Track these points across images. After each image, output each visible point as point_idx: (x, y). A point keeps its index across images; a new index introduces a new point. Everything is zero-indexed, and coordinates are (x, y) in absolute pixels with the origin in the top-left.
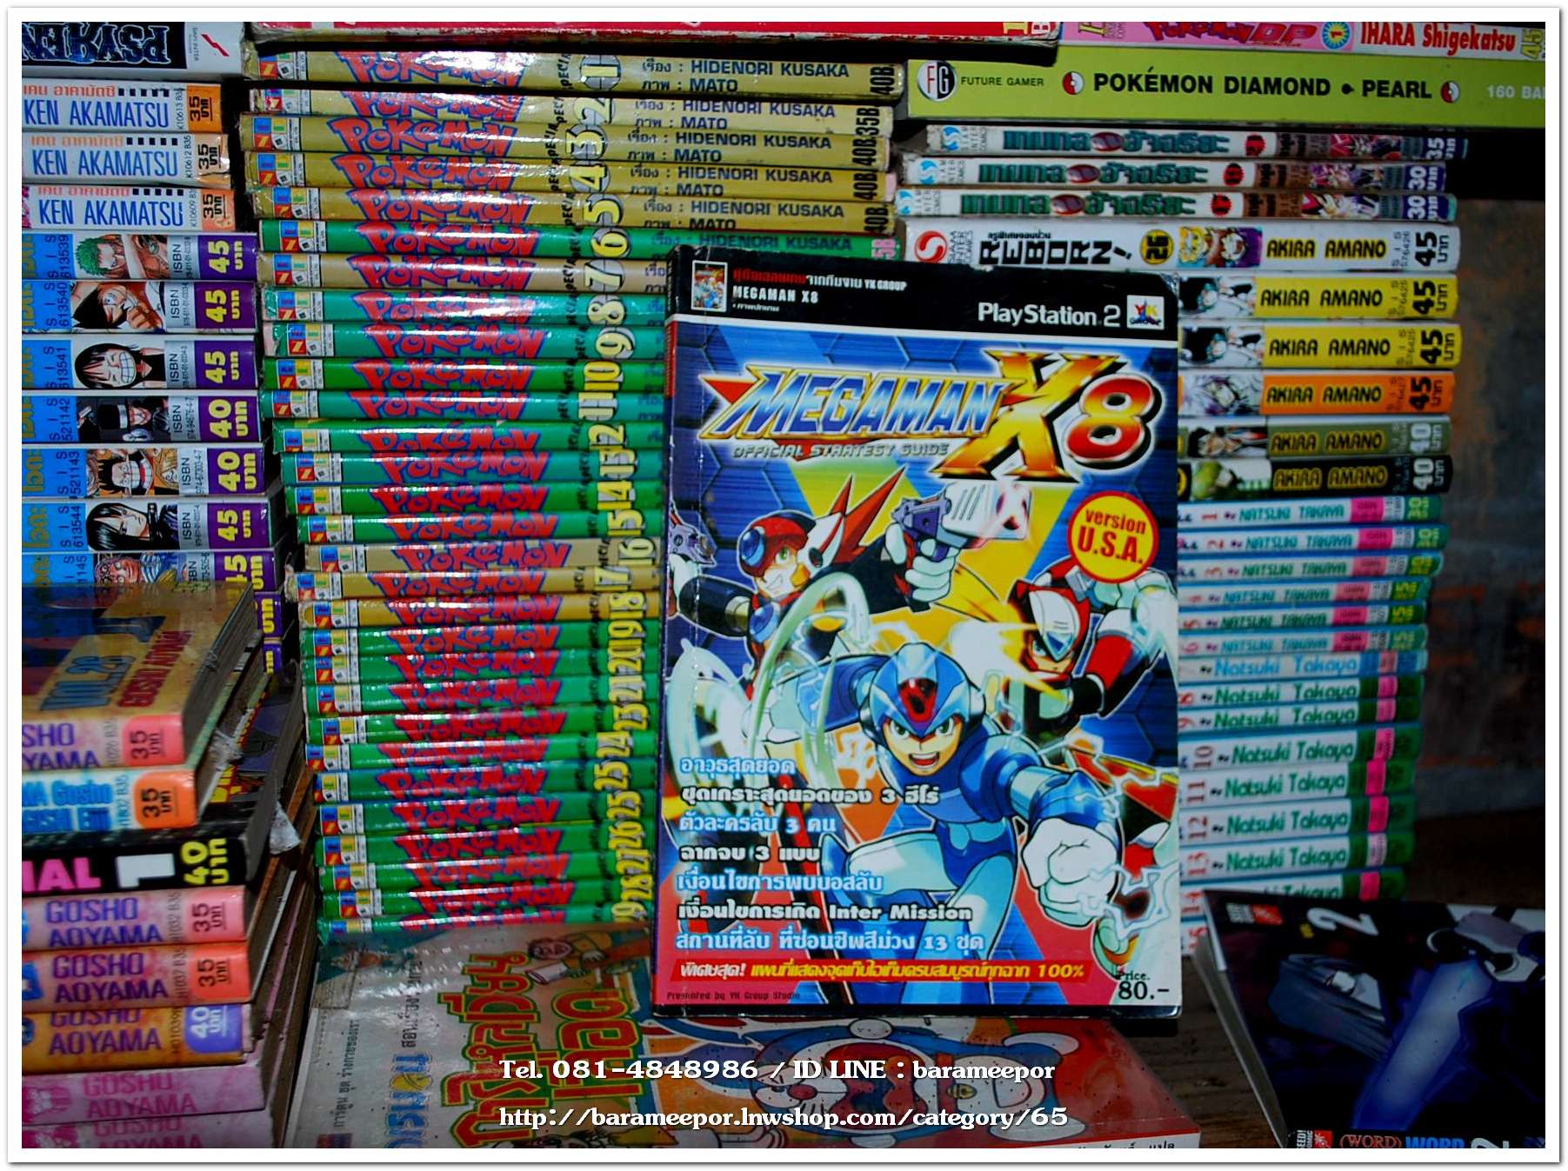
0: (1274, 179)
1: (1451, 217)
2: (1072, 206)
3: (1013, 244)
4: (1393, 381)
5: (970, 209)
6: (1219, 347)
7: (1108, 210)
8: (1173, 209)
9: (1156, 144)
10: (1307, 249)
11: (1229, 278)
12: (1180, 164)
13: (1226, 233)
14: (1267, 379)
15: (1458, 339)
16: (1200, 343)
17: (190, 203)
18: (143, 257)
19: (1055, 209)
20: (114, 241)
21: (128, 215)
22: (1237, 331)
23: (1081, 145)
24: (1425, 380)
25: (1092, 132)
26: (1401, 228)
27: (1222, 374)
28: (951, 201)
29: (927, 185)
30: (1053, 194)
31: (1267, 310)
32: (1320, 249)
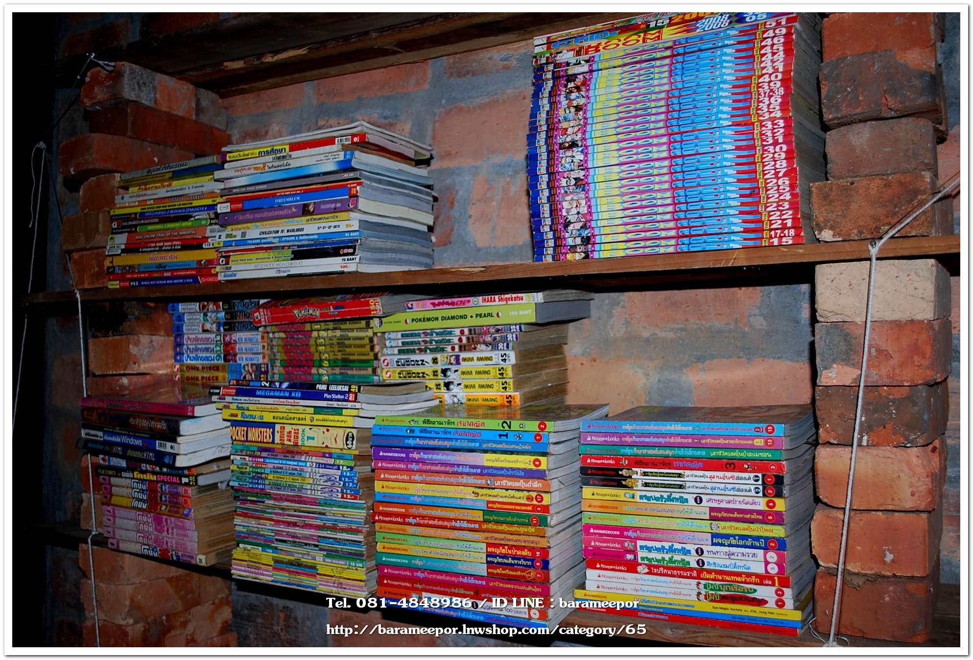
0: (471, 340)
1: (510, 348)
2: (421, 350)
3: (403, 361)
4: (501, 396)
5: (401, 352)
6: (451, 387)
7: (428, 351)
8: (442, 350)
9: (437, 334)
10: (472, 359)
11: (453, 368)
12: (447, 338)
13: (451, 356)
14: (467, 396)
15: (511, 384)
16: (447, 385)
17: (261, 356)
18: (252, 367)
19: (417, 352)
20: (248, 365)
21: (252, 359)
22: (456, 383)
23: (419, 335)
24: (510, 396)
25: (421, 332)
26: (497, 352)
27: (455, 394)
28: (396, 351)
29: (391, 347)
30: (416, 348)
31: (463, 376)
32: (475, 359)
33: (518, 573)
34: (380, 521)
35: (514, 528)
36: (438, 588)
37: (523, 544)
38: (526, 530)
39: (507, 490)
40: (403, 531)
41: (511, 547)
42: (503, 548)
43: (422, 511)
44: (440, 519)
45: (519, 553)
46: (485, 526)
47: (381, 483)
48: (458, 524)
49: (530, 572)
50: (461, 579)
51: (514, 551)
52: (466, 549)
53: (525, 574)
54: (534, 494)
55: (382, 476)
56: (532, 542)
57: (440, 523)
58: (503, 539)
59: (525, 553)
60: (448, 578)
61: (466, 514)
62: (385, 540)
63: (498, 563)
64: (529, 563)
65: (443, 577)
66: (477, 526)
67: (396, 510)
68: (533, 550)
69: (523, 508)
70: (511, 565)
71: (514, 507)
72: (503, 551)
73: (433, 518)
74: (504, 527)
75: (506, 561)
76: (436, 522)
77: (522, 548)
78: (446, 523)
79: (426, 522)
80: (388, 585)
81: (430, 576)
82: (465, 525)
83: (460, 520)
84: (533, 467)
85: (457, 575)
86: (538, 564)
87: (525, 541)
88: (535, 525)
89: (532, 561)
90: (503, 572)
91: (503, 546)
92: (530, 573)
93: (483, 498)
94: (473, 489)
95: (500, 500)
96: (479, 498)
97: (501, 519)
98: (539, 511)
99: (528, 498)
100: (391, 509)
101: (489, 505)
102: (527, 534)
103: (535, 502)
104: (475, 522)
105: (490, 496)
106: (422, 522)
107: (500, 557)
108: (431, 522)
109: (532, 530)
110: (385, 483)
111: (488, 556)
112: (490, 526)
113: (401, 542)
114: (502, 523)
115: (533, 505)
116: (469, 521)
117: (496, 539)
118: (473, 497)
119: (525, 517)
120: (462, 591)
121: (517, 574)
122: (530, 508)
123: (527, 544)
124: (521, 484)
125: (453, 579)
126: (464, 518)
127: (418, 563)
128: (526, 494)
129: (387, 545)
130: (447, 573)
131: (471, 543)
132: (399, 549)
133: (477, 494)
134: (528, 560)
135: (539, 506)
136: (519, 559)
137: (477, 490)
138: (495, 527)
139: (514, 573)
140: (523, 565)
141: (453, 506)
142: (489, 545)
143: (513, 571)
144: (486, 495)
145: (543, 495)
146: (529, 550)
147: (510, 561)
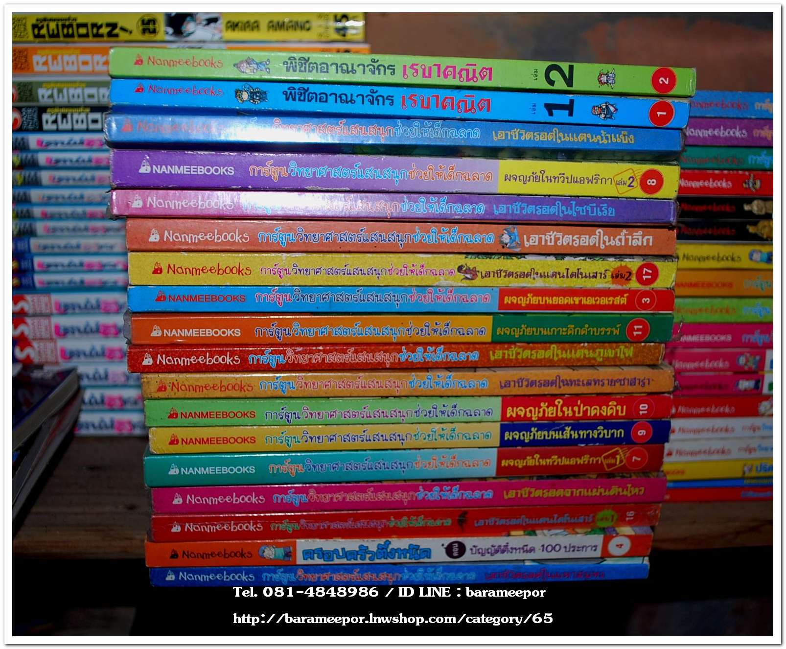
33: (585, 459)
34: (157, 369)
35: (581, 352)
36: (349, 524)
37: (607, 389)
38: (610, 353)
39: (560, 256)
40: (242, 388)
41: (571, 400)
42: (551, 404)
43: (299, 329)
44: (361, 346)
45: (593, 411)
46: (498, 355)
47: (151, 259)
48: (418, 356)
49: (617, 453)
50: (421, 495)
51: (579, 410)
52: (444, 418)
53: (600, 459)
54: (634, 264)
55: (154, 238)
56: (633, 382)
57: (363, 357)
58: (553, 383)
59: (609, 410)
60: (381, 496)
61: (442, 327)
62: (179, 421)
63: (534, 443)
64: (619, 433)
65: (369, 496)
66: (475, 356)
67: (210, 332)
68: (628, 400)
69: (604, 301)
70: (571, 442)
71: (577, 300)
72: (551, 412)
73: (341, 346)
74: (553, 352)
75: (557, 436)
76: (349, 357)
77: (602, 399)
78: (379, 357)
79: (317, 358)
80: (184, 536)
81: (326, 498)
82: (439, 355)
83: (425, 344)
84: (637, 192)
85: (410, 485)
86: (642, 432)
87: (612, 382)
88: (637, 340)
89: (627, 426)
90: (543, 462)
91: (550, 399)
92: (614, 455)
93: (487, 281)
94: (461, 260)
95: (539, 283)
96: (478, 281)
97: (545, 332)
98: (645, 306)
99: (620, 275)
100: (193, 333)
101: (507, 300)
102: (615, 363)
103: (634, 284)
104: (470, 346)
105: (510, 274)
106: (304, 359)
107: (541, 427)
108: (331, 358)
109: (627, 351)
110: (164, 259)
111: (504, 429)
112: (512, 353)
113: (235, 421)
114: (546, 343)
115: (632, 293)
116: (450, 346)
117: (532, 384)
118: (458, 279)
119: (611, 323)
120: (420, 522)
121: (580, 461)
122: (622, 300)
123: (618, 388)
124: (598, 239)
125: (397, 496)
126: (435, 337)
127: (290, 469)
128: (612, 264)
129: (181, 433)
130: (379, 485)
131: (454, 400)
132: (226, 440)
133: (473, 273)
134: (617, 426)
135: (646, 294)
136: (593, 427)
137: (472, 262)
138: (526, 354)
139: (573, 462)
140: (603, 441)
141: (397, 309)
142: (508, 401)
143: (569, 456)
144: (498, 273)
145: (659, 264)
146: (620, 402)
147: (568, 433)
